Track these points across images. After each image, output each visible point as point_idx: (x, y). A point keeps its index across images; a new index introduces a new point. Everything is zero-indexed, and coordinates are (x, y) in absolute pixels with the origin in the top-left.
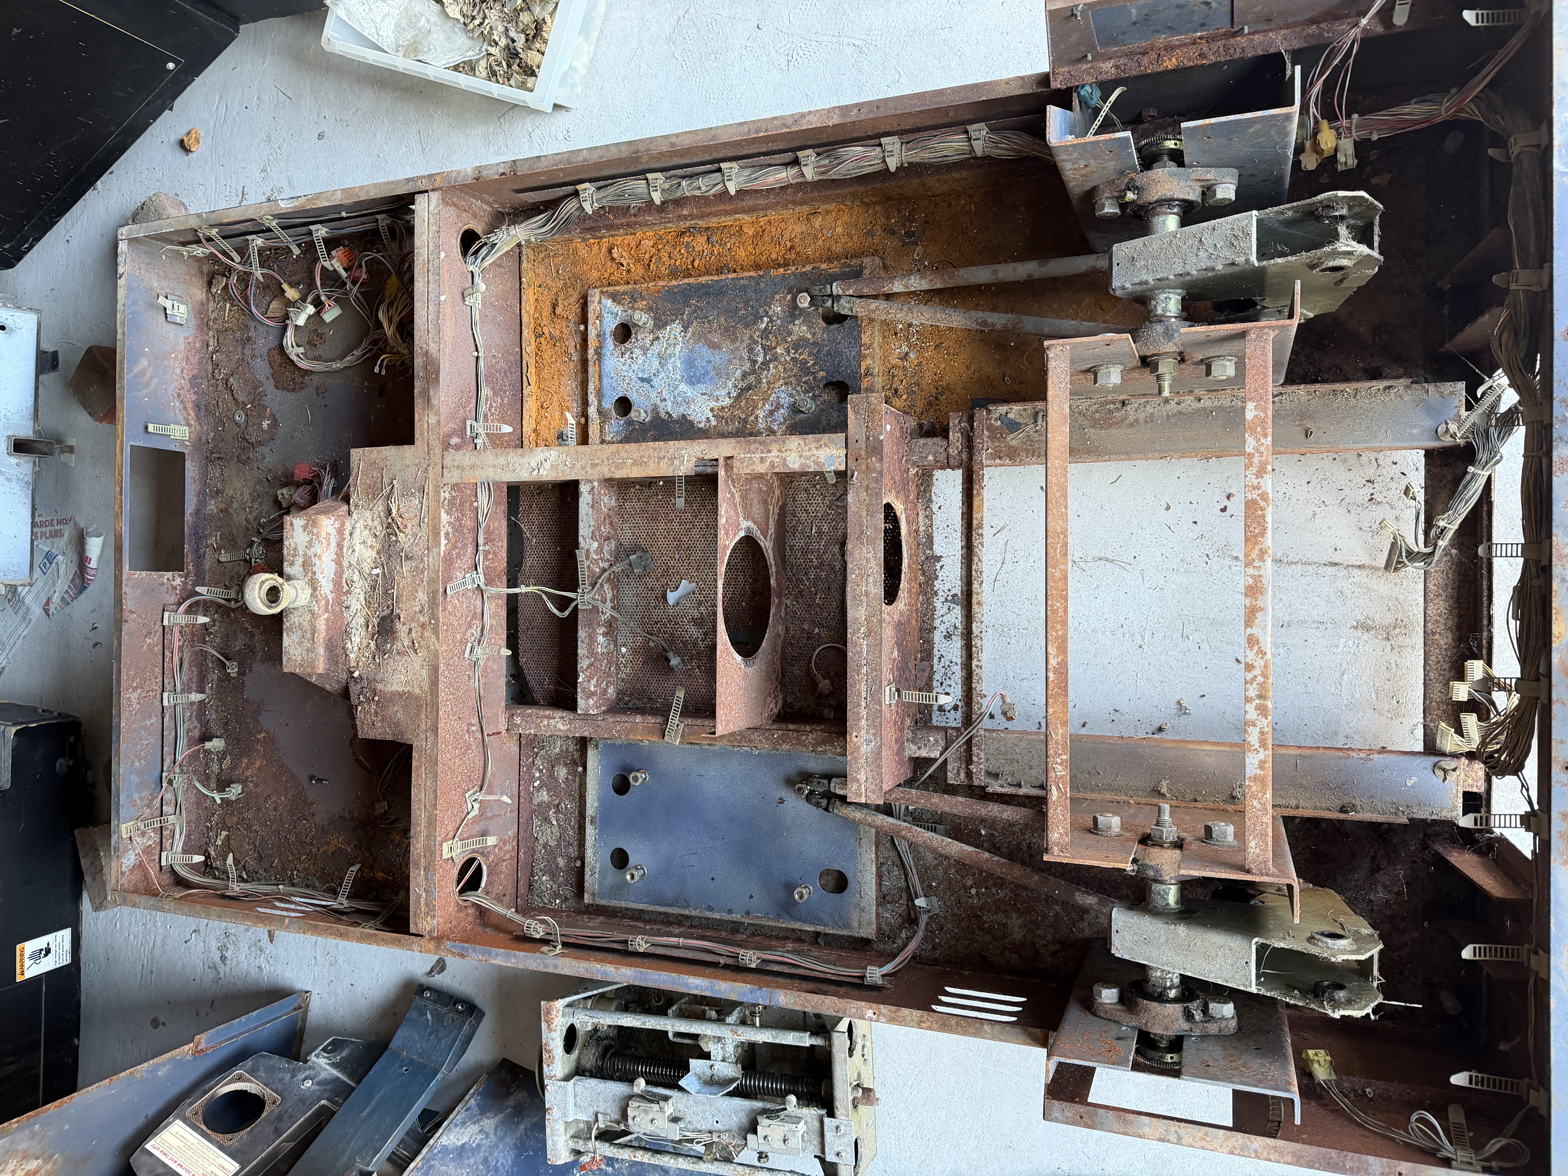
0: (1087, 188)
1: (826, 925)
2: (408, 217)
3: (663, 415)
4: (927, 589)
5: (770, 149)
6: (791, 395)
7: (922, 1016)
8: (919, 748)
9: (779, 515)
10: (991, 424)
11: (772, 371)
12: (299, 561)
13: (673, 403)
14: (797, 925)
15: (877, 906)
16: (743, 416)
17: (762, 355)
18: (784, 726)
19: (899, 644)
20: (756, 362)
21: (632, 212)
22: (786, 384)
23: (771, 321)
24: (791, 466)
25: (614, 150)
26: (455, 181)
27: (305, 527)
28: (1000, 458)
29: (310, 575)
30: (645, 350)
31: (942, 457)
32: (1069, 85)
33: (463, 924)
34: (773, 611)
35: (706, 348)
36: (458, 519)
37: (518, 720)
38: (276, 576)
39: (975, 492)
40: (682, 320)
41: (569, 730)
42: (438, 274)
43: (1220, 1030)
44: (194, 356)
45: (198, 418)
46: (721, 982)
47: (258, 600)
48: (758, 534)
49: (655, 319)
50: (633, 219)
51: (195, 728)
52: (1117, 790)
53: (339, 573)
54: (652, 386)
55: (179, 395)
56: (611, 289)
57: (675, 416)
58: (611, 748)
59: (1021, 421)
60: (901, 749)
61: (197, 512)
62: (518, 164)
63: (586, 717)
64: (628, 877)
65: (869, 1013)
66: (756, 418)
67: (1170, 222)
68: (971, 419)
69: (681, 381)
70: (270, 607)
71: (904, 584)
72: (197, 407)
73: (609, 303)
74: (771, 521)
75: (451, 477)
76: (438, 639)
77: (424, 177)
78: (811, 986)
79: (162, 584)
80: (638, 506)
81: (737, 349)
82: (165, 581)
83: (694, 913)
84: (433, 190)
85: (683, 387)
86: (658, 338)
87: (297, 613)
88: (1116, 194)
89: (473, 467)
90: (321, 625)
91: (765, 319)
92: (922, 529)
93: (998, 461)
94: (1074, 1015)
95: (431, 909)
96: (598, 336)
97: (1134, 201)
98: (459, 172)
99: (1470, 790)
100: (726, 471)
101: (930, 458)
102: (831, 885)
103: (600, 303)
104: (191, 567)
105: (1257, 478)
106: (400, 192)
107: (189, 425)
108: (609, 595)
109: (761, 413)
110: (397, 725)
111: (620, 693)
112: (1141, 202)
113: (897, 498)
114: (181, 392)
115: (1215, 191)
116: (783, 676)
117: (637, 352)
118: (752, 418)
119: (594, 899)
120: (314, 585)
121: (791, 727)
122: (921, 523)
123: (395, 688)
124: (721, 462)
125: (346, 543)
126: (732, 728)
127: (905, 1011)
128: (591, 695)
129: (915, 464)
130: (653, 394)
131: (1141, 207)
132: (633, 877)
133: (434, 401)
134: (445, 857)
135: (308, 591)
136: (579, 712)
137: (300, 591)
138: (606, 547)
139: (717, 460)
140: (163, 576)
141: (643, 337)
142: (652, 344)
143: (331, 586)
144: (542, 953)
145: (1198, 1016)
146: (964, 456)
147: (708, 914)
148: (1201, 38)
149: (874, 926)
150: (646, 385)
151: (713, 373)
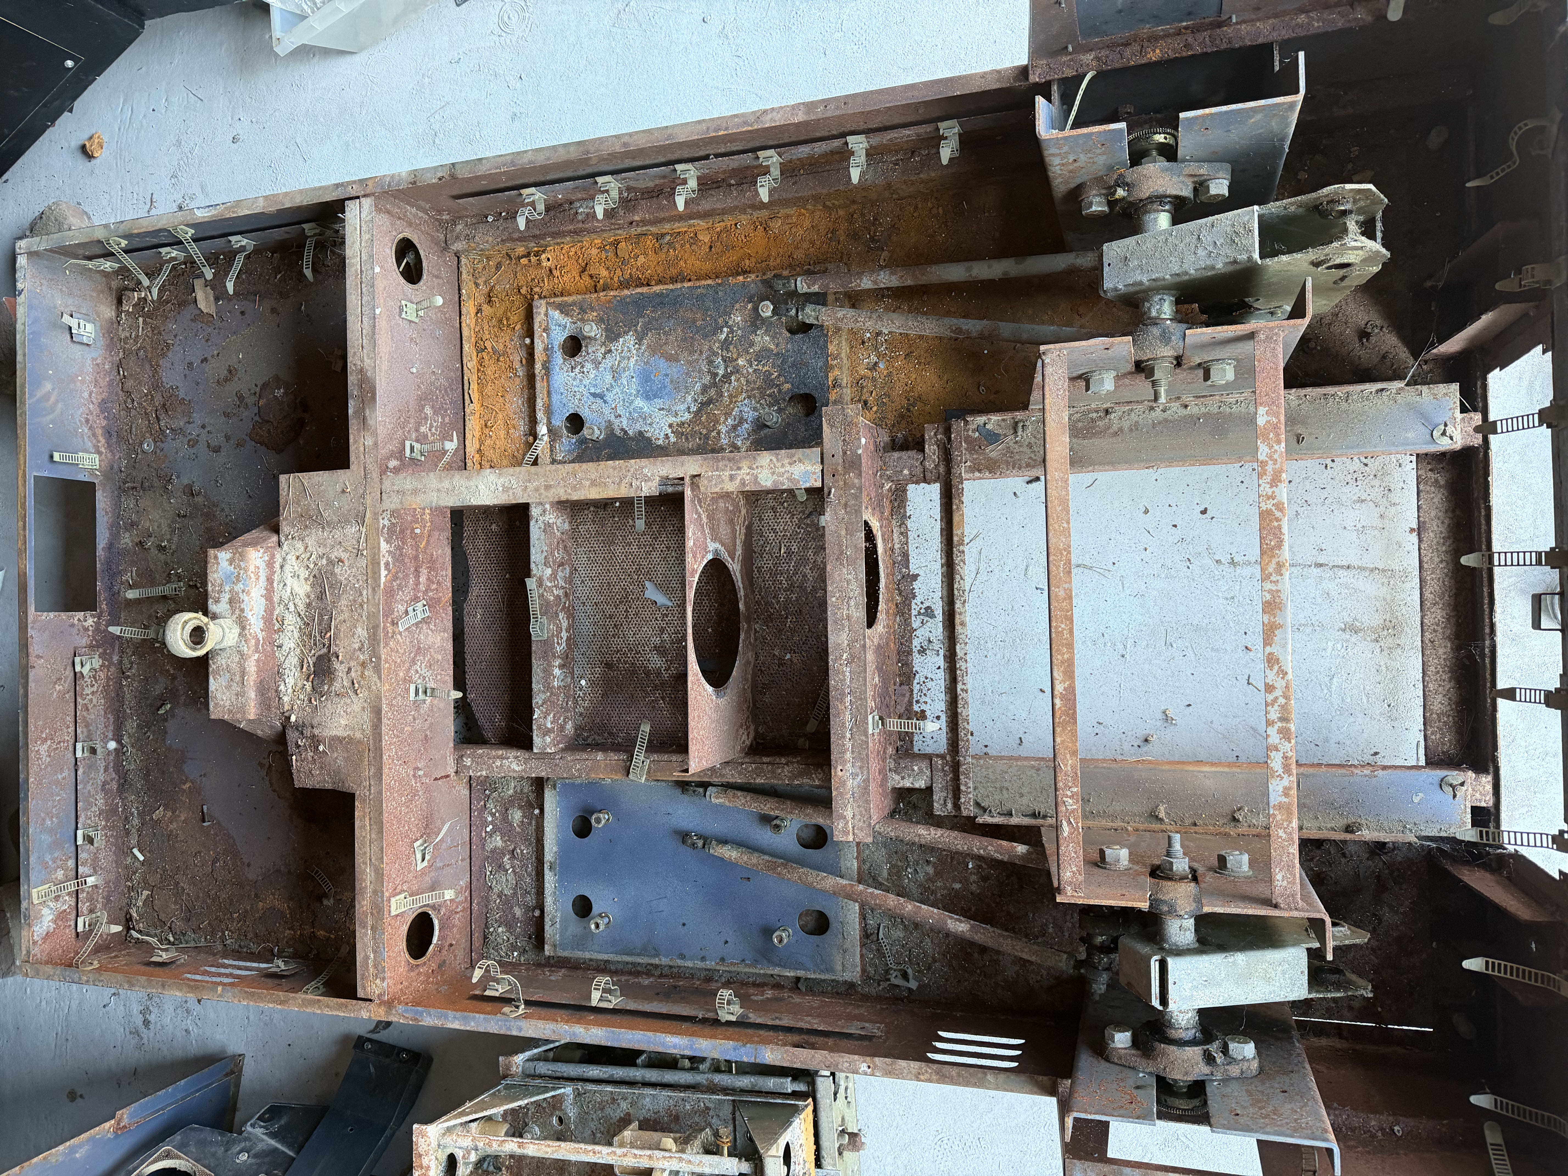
0: (1072, 186)
1: (806, 969)
2: (337, 226)
3: (618, 432)
4: (903, 609)
5: (728, 150)
6: (755, 409)
7: (921, 1068)
8: (903, 778)
9: (746, 535)
10: (969, 436)
11: (734, 383)
12: (225, 597)
13: (628, 419)
14: (777, 971)
15: (861, 947)
16: (704, 432)
17: (722, 367)
18: (757, 758)
19: (879, 669)
20: (717, 374)
21: (580, 218)
22: (749, 397)
23: (732, 331)
24: (763, 483)
25: (562, 151)
26: (389, 185)
27: (231, 561)
28: (980, 471)
29: (237, 612)
30: (597, 364)
31: (918, 471)
32: (1048, 78)
33: (415, 984)
34: (742, 637)
35: (662, 360)
36: (399, 548)
37: (468, 762)
38: (200, 615)
39: (954, 507)
40: (636, 331)
41: (524, 770)
42: (373, 286)
43: (1242, 1072)
44: (104, 379)
45: (109, 446)
46: (701, 1040)
47: (181, 643)
48: (725, 556)
49: (606, 330)
50: (580, 225)
51: (112, 780)
52: (1114, 817)
53: (269, 610)
54: (605, 402)
55: (87, 421)
56: (559, 300)
57: (630, 433)
58: (569, 788)
59: (1000, 431)
60: (885, 779)
61: (110, 546)
62: (457, 167)
63: (543, 755)
64: (593, 927)
65: (864, 1067)
66: (719, 433)
67: (1163, 220)
68: (948, 431)
69: (636, 396)
70: (194, 649)
71: (882, 606)
72: (108, 433)
73: (556, 314)
74: (738, 542)
75: (392, 503)
76: (380, 678)
77: (354, 182)
78: (796, 1038)
79: (73, 625)
80: (592, 528)
81: (697, 360)
82: (76, 622)
83: (664, 961)
84: (365, 196)
85: (639, 402)
86: (610, 351)
87: (223, 654)
88: (1104, 191)
89: (415, 492)
90: (251, 667)
91: (725, 329)
92: (897, 546)
93: (977, 474)
94: (1086, 1061)
95: (380, 972)
96: (546, 349)
97: (1124, 198)
98: (393, 176)
99: (1478, 804)
100: (692, 490)
101: (906, 472)
102: (811, 925)
103: (546, 314)
104: (104, 606)
105: (1271, 487)
106: (328, 198)
107: (99, 453)
108: (565, 624)
109: (723, 429)
110: (338, 772)
111: (578, 728)
112: (1131, 199)
113: (873, 515)
114: (90, 417)
115: (1208, 187)
116: (754, 704)
117: (589, 366)
118: (714, 434)
119: (555, 951)
120: (242, 623)
121: (765, 760)
122: (896, 540)
123: (334, 733)
124: (687, 480)
125: (276, 577)
126: (705, 765)
127: (903, 1063)
128: (548, 732)
129: (889, 478)
130: (607, 410)
131: (1131, 204)
132: (597, 926)
133: (371, 422)
134: (393, 913)
135: (236, 630)
136: (535, 750)
137: (227, 630)
138: (560, 574)
139: (682, 479)
140: (73, 617)
141: (594, 350)
142: (604, 358)
143: (261, 624)
144: (504, 1014)
145: (1219, 1058)
146: (942, 469)
147: (680, 962)
148: (1186, 28)
149: (859, 969)
150: (599, 401)
151: (670, 387)
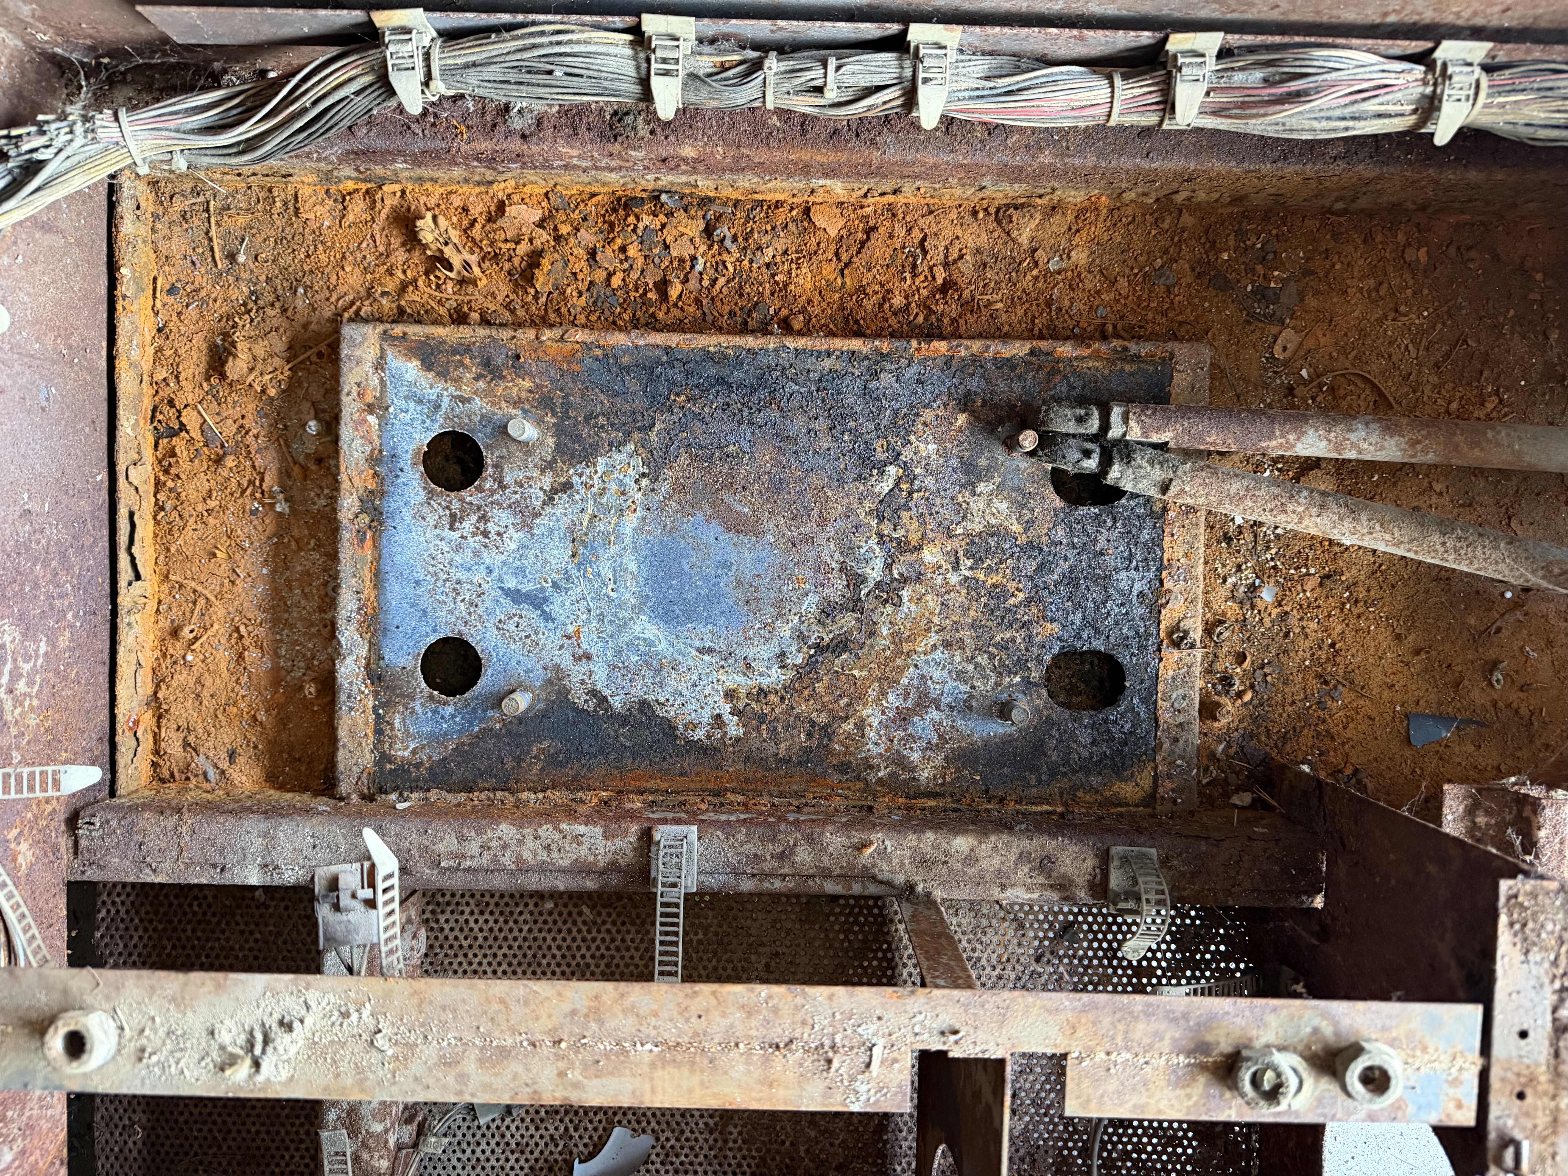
3: (579, 698)
6: (961, 675)
13: (612, 667)
16: (823, 718)
17: (879, 564)
20: (862, 579)
22: (947, 645)
23: (909, 477)
30: (527, 516)
35: (716, 528)
40: (641, 443)
49: (559, 431)
54: (548, 617)
56: (415, 331)
57: (617, 703)
66: (861, 725)
69: (638, 610)
73: (411, 369)
85: (645, 628)
91: (892, 470)
96: (375, 460)
103: (380, 365)
109: (872, 715)
117: (501, 518)
118: (849, 726)
130: (549, 639)
141: (521, 479)
142: (550, 500)
150: (529, 613)
151: (734, 596)
